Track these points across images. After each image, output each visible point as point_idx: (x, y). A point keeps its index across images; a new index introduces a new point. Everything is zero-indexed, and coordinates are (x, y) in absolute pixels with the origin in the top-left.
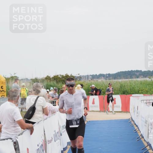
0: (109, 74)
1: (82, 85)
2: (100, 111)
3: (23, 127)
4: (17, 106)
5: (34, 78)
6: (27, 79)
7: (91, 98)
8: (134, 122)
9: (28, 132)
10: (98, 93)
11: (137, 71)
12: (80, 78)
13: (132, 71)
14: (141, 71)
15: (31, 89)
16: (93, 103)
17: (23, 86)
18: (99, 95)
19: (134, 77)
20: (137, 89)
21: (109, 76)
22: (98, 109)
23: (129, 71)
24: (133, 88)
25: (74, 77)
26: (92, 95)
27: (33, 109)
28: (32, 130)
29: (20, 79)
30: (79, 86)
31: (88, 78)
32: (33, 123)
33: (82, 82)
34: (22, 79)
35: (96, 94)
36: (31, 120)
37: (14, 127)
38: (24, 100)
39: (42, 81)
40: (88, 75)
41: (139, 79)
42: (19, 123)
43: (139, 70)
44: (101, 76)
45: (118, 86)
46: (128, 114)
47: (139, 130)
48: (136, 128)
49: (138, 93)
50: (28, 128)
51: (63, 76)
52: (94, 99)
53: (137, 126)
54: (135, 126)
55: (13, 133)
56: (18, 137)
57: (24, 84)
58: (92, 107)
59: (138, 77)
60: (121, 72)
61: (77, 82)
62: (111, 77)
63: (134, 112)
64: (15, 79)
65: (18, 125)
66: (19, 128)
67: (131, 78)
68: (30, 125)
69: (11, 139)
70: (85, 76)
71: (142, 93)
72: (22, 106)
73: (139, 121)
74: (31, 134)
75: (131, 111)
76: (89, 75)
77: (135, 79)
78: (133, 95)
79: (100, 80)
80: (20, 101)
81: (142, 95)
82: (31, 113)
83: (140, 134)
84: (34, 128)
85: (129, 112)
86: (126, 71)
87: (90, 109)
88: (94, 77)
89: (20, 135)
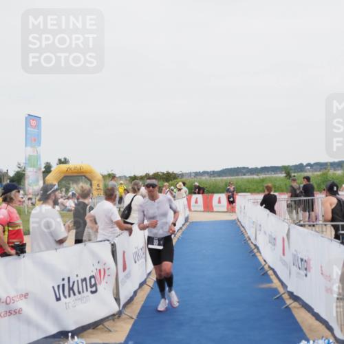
0: (213, 171)
1: (184, 184)
2: (204, 211)
3: (122, 228)
4: (115, 204)
5: (132, 175)
6: (125, 177)
7: (194, 197)
8: (240, 222)
9: (126, 233)
10: (201, 191)
11: (244, 168)
12: (182, 175)
13: (238, 168)
14: (248, 168)
15: (130, 187)
16: (196, 202)
17: (121, 184)
18: (203, 193)
19: (240, 174)
20: (243, 187)
21: (213, 174)
22: (202, 209)
23: (235, 169)
24: (240, 186)
25: (175, 174)
26: (195, 193)
27: (129, 208)
28: (130, 231)
29: (117, 176)
30: (181, 183)
31: (191, 175)
32: (132, 224)
33: (184, 179)
34: (120, 177)
35: (199, 193)
36: (128, 221)
37: (112, 228)
38: (121, 199)
39: (142, 178)
40: (190, 173)
41: (245, 177)
42: (117, 223)
43: (246, 166)
44: (205, 173)
45: (223, 184)
46: (234, 214)
47: (246, 231)
48: (242, 229)
49: (245, 191)
50: (126, 229)
51: (163, 174)
52: (197, 198)
53: (243, 227)
54: (241, 227)
55: (110, 235)
56: (117, 239)
57: (122, 182)
58: (194, 206)
59: (244, 175)
60: (226, 169)
61: (179, 180)
62: (216, 175)
63: (241, 212)
64: (112, 177)
65: (115, 226)
66: (117, 229)
67: (238, 175)
68: (129, 226)
69: (108, 240)
70: (187, 174)
71: (249, 192)
72: (120, 206)
73: (245, 222)
74: (130, 235)
75: (237, 211)
76: (192, 171)
77: (240, 177)
78: (240, 194)
79: (204, 178)
80: (117, 199)
81: (249, 194)
82: (126, 212)
83: (246, 236)
84: (133, 229)
85: (235, 212)
86: (231, 169)
87: (193, 208)
88: (197, 174)
89: (117, 237)
